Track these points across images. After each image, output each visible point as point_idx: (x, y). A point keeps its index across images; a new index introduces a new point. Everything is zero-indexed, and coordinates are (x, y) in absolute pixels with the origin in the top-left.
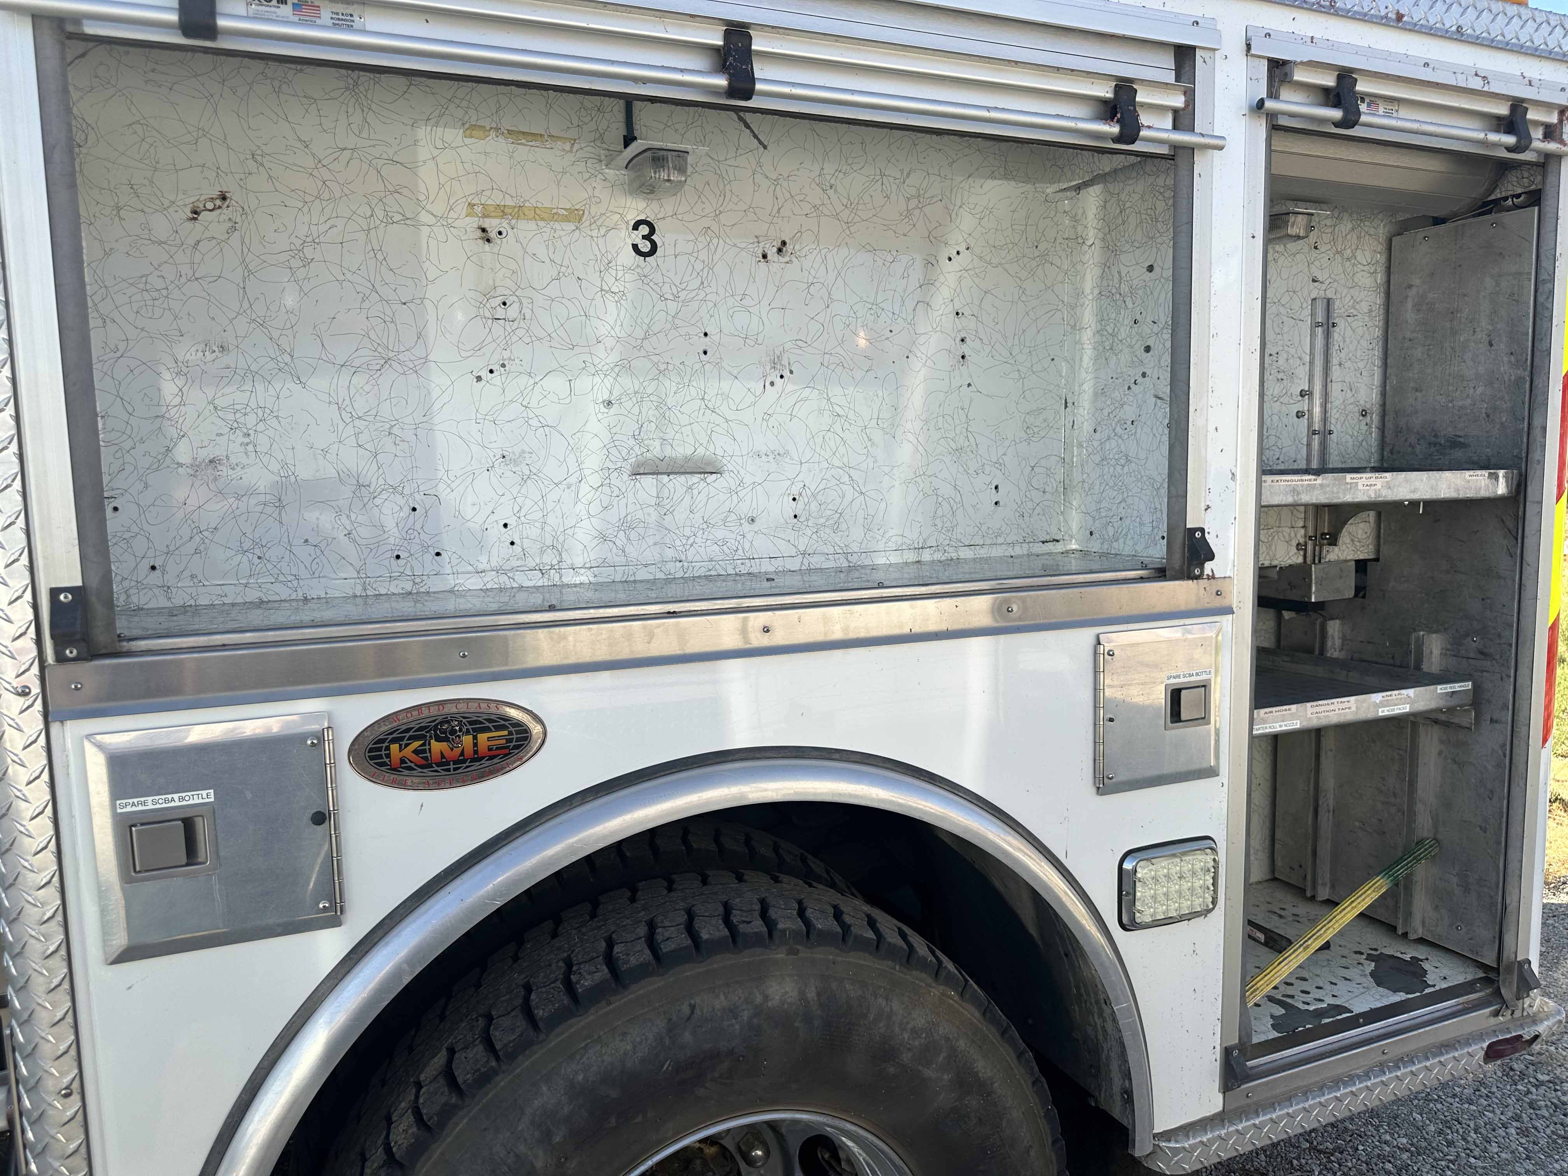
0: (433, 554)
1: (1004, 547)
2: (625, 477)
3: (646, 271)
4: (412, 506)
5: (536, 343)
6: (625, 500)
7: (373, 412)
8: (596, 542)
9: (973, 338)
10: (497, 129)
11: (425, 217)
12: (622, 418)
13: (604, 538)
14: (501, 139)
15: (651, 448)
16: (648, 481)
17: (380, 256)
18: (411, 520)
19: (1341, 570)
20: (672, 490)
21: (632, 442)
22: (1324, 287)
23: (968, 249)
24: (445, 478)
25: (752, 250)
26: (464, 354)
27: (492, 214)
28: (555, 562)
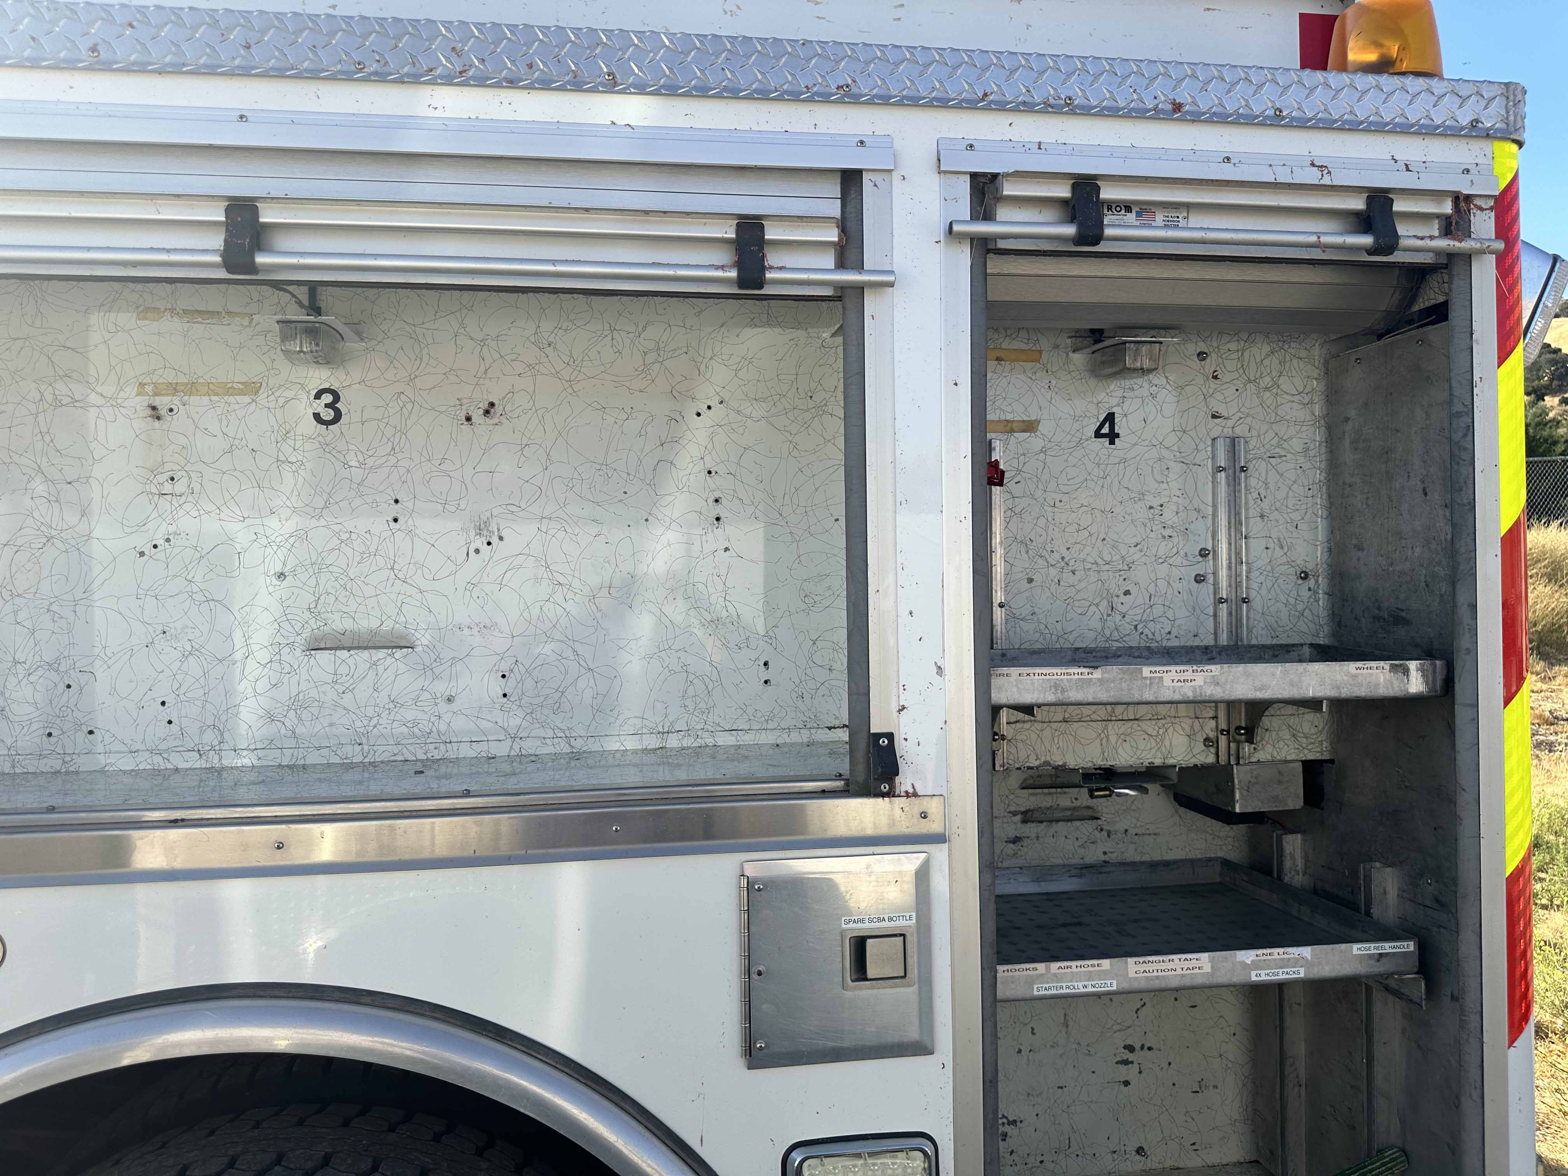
0: (86, 732)
1: (777, 733)
2: (298, 652)
3: (328, 439)
4: (67, 683)
5: (205, 517)
6: (297, 677)
7: (33, 590)
8: (262, 722)
9: (730, 498)
10: (172, 310)
11: (94, 399)
12: (296, 590)
13: (272, 719)
14: (176, 319)
15: (330, 622)
16: (324, 657)
17: (47, 439)
18: (65, 698)
19: (1280, 772)
20: (353, 668)
21: (307, 615)
22: (1230, 423)
23: (721, 403)
24: (102, 655)
25: (453, 413)
26: (128, 530)
27: (163, 392)
28: (216, 743)
